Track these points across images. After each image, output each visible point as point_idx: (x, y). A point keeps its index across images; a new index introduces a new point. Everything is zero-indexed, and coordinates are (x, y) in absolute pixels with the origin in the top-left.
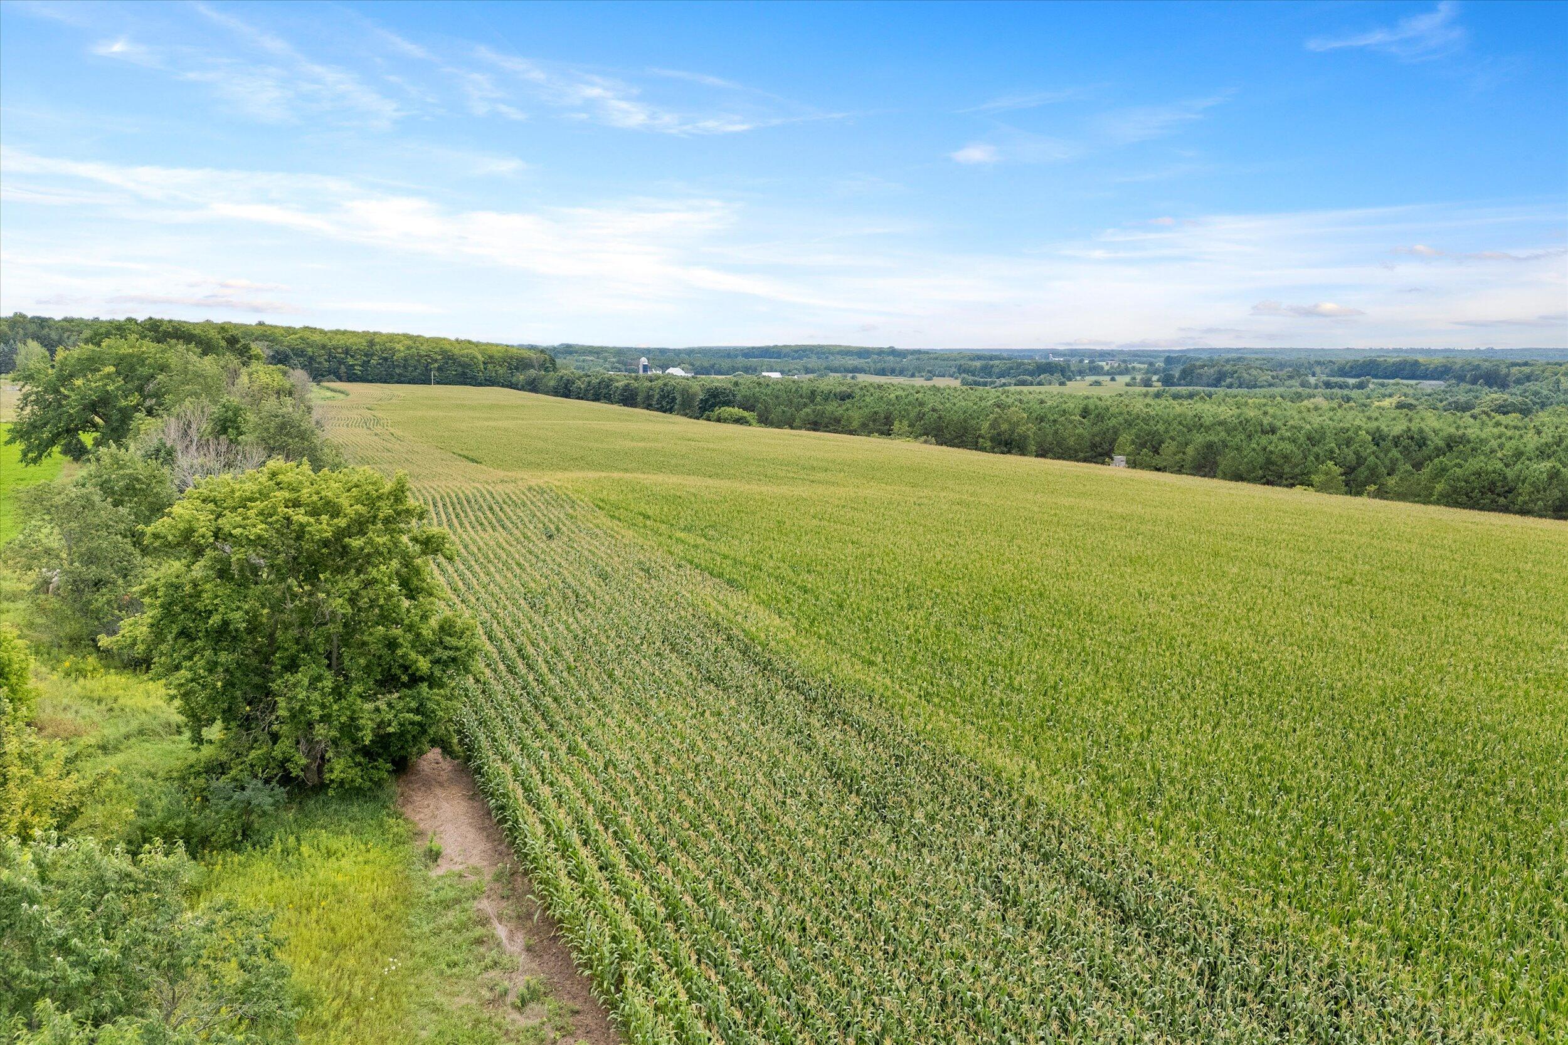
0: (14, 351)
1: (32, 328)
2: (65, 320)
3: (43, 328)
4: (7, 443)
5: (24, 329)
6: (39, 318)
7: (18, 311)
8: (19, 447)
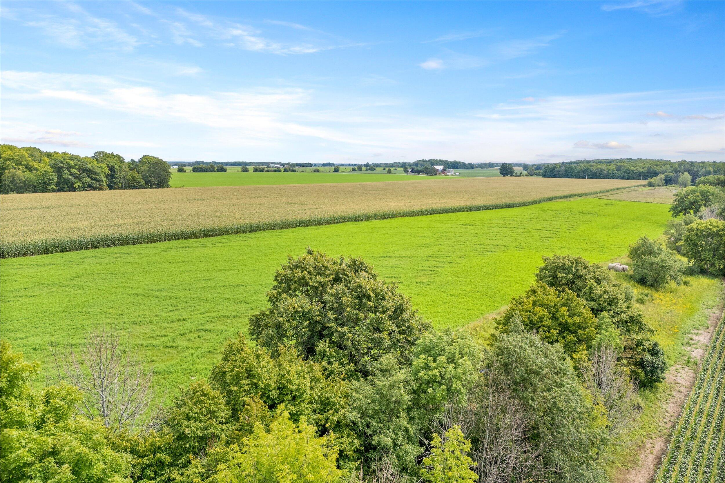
0: (678, 176)
1: (687, 166)
2: (701, 162)
3: (691, 166)
4: (669, 211)
5: (685, 166)
6: (690, 162)
7: (683, 159)
8: (672, 213)
